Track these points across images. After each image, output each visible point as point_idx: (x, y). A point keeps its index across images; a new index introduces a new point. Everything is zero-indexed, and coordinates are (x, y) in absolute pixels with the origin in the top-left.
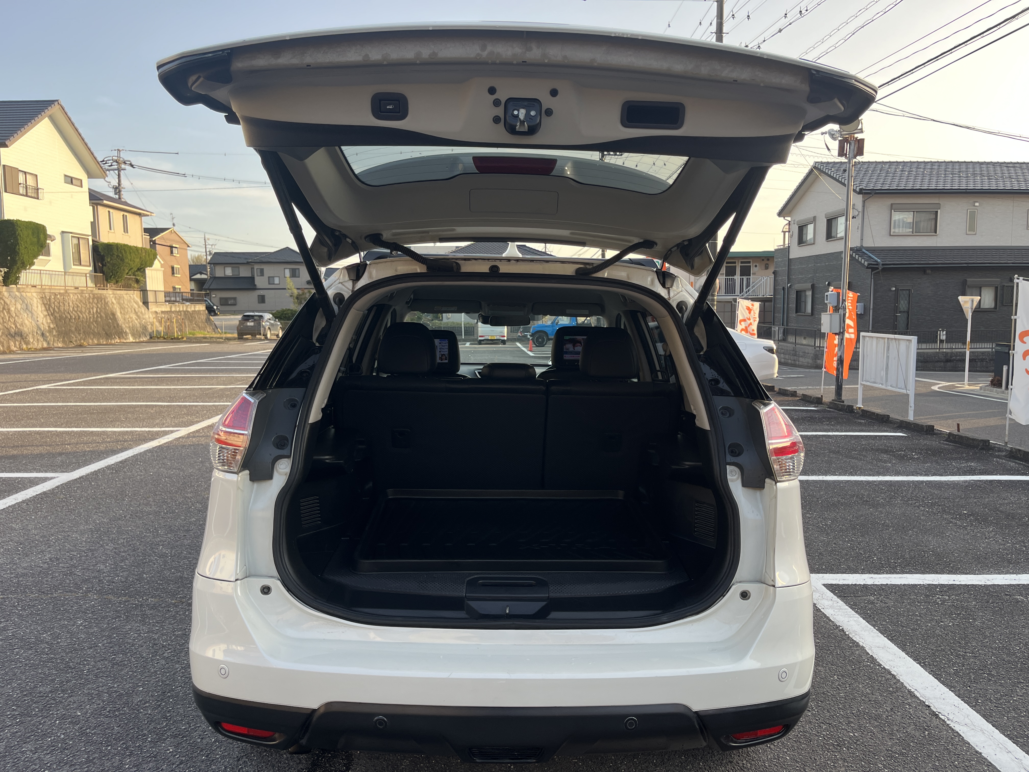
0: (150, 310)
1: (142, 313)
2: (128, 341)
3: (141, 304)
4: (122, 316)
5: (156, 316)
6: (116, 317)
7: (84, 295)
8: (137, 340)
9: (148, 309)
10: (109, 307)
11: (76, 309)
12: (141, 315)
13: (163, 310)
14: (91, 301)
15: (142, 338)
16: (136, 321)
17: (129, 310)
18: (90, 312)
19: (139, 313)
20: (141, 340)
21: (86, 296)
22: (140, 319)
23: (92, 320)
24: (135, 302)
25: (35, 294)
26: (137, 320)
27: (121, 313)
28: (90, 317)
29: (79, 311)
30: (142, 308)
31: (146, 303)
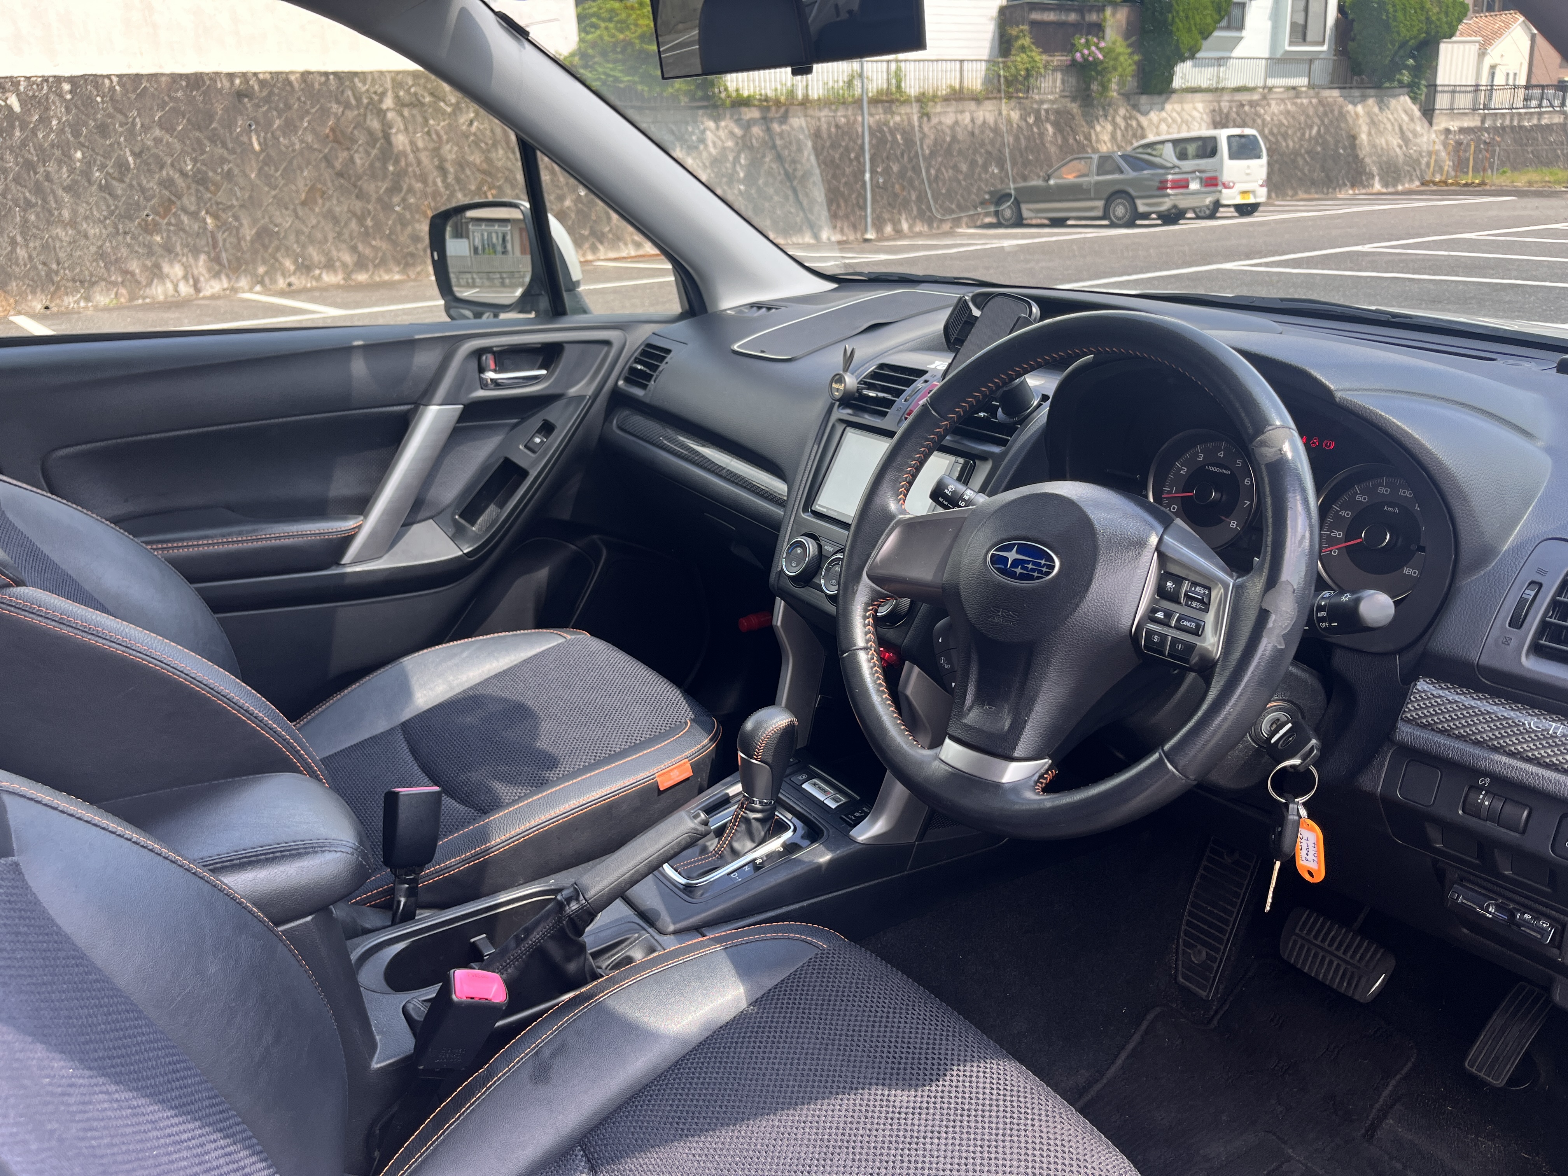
0: (1435, 128)
1: (1414, 132)
2: (1370, 190)
3: (1417, 113)
4: (1369, 141)
5: (1447, 138)
6: (1357, 142)
7: (1299, 101)
8: (1391, 190)
9: (1431, 124)
10: (1347, 122)
11: (1275, 131)
12: (1410, 136)
13: (1466, 125)
14: (1311, 111)
15: (1403, 185)
16: (1398, 150)
17: (1389, 126)
18: (1303, 134)
19: (1408, 134)
20: (1400, 188)
21: (1302, 104)
22: (1407, 147)
23: (1303, 151)
24: (1406, 112)
25: (1200, 106)
26: (1400, 147)
27: (1369, 134)
28: (1301, 146)
29: (1282, 135)
30: (1419, 122)
31: (1428, 113)
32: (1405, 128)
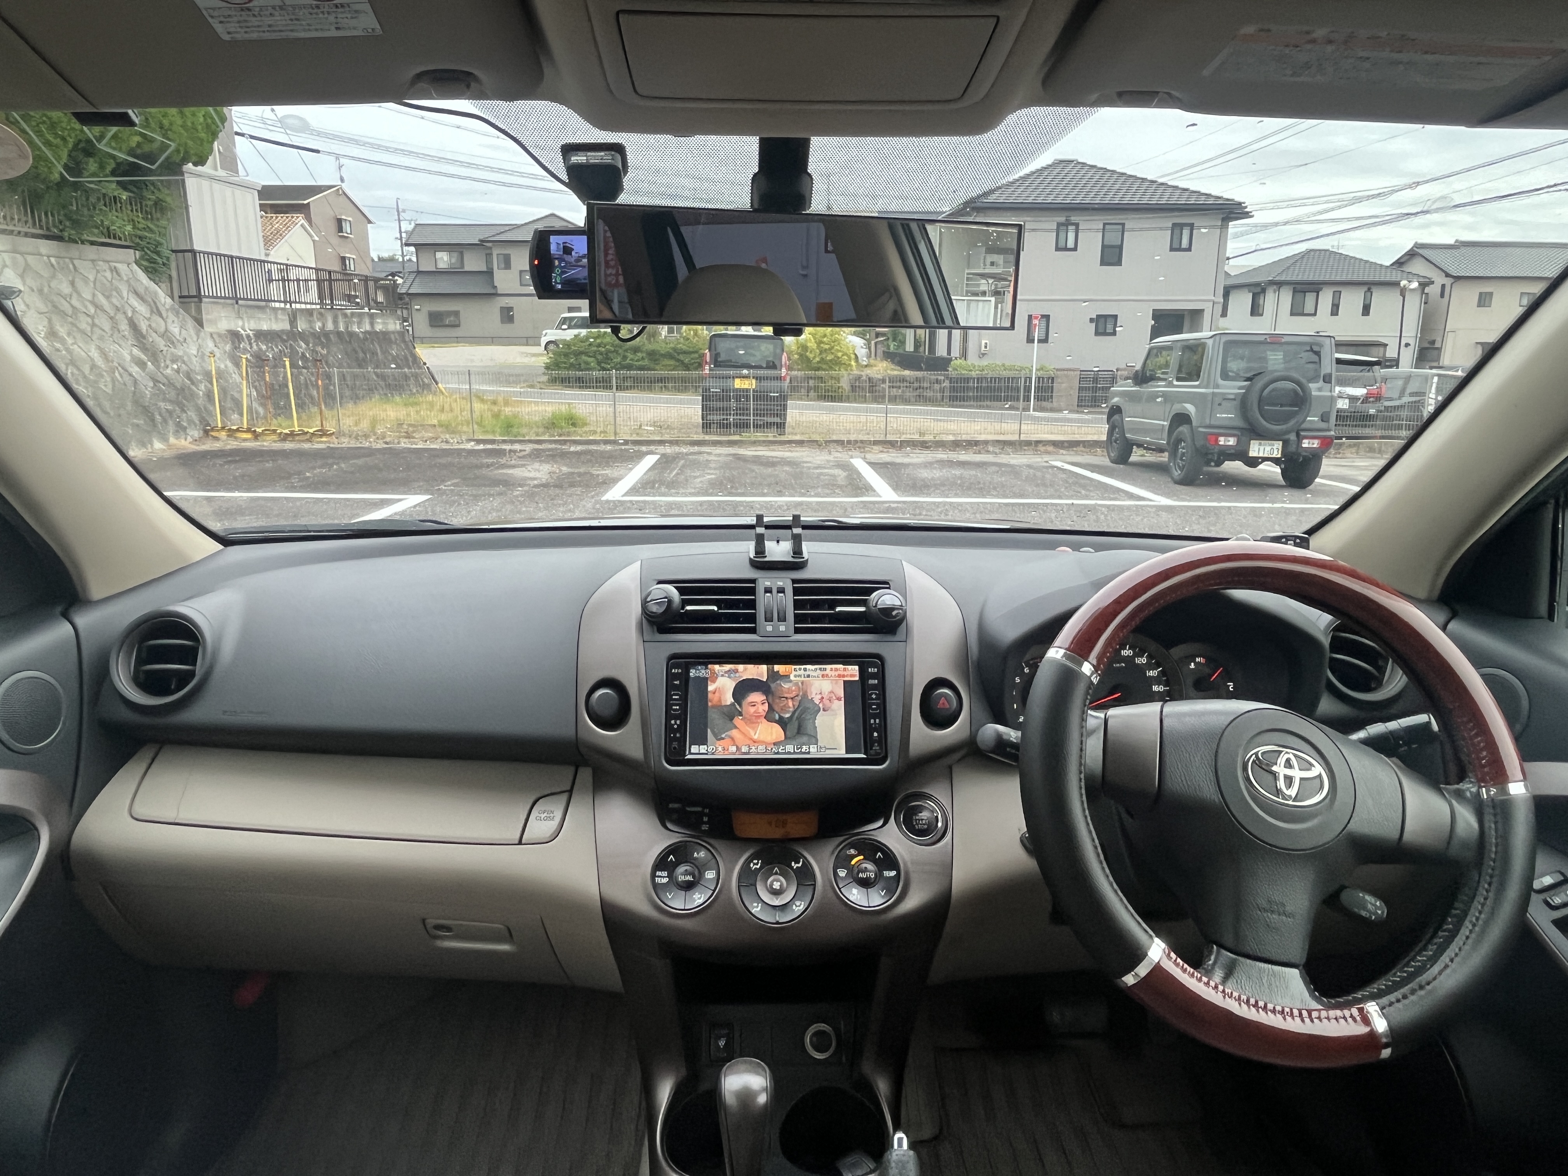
0: (208, 328)
1: (166, 335)
3: (164, 300)
5: (235, 348)
9: (200, 323)
12: (161, 343)
19: (154, 337)
22: (156, 364)
24: (138, 294)
30: (171, 317)
31: (189, 301)
32: (143, 326)
